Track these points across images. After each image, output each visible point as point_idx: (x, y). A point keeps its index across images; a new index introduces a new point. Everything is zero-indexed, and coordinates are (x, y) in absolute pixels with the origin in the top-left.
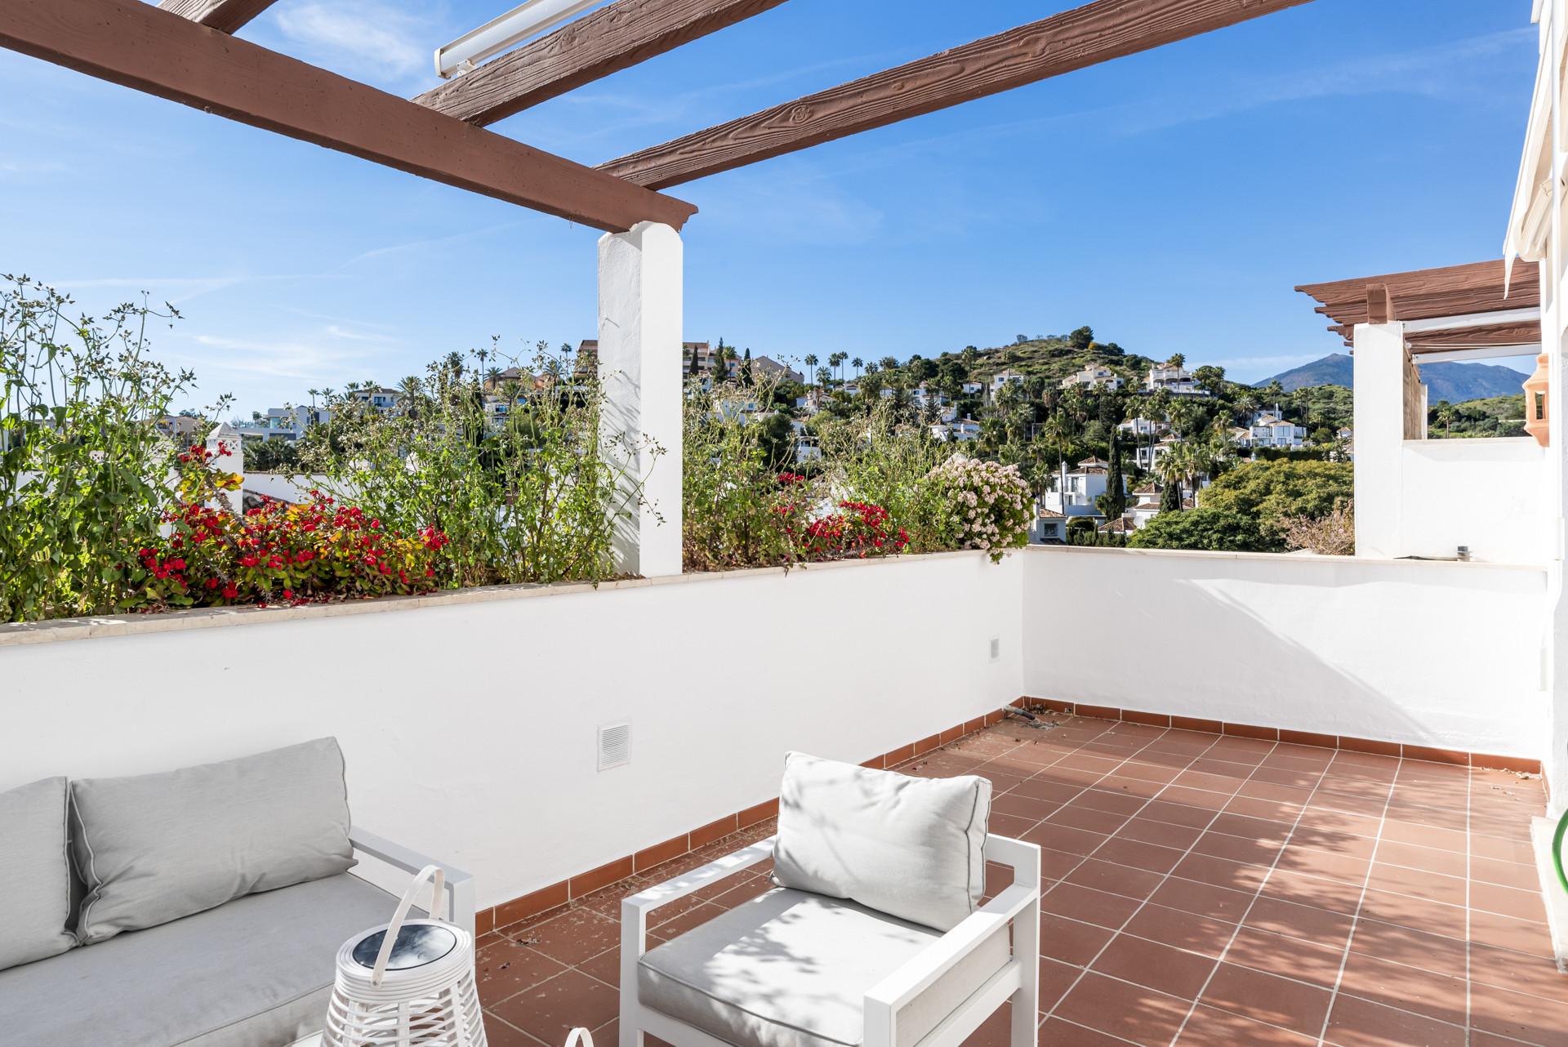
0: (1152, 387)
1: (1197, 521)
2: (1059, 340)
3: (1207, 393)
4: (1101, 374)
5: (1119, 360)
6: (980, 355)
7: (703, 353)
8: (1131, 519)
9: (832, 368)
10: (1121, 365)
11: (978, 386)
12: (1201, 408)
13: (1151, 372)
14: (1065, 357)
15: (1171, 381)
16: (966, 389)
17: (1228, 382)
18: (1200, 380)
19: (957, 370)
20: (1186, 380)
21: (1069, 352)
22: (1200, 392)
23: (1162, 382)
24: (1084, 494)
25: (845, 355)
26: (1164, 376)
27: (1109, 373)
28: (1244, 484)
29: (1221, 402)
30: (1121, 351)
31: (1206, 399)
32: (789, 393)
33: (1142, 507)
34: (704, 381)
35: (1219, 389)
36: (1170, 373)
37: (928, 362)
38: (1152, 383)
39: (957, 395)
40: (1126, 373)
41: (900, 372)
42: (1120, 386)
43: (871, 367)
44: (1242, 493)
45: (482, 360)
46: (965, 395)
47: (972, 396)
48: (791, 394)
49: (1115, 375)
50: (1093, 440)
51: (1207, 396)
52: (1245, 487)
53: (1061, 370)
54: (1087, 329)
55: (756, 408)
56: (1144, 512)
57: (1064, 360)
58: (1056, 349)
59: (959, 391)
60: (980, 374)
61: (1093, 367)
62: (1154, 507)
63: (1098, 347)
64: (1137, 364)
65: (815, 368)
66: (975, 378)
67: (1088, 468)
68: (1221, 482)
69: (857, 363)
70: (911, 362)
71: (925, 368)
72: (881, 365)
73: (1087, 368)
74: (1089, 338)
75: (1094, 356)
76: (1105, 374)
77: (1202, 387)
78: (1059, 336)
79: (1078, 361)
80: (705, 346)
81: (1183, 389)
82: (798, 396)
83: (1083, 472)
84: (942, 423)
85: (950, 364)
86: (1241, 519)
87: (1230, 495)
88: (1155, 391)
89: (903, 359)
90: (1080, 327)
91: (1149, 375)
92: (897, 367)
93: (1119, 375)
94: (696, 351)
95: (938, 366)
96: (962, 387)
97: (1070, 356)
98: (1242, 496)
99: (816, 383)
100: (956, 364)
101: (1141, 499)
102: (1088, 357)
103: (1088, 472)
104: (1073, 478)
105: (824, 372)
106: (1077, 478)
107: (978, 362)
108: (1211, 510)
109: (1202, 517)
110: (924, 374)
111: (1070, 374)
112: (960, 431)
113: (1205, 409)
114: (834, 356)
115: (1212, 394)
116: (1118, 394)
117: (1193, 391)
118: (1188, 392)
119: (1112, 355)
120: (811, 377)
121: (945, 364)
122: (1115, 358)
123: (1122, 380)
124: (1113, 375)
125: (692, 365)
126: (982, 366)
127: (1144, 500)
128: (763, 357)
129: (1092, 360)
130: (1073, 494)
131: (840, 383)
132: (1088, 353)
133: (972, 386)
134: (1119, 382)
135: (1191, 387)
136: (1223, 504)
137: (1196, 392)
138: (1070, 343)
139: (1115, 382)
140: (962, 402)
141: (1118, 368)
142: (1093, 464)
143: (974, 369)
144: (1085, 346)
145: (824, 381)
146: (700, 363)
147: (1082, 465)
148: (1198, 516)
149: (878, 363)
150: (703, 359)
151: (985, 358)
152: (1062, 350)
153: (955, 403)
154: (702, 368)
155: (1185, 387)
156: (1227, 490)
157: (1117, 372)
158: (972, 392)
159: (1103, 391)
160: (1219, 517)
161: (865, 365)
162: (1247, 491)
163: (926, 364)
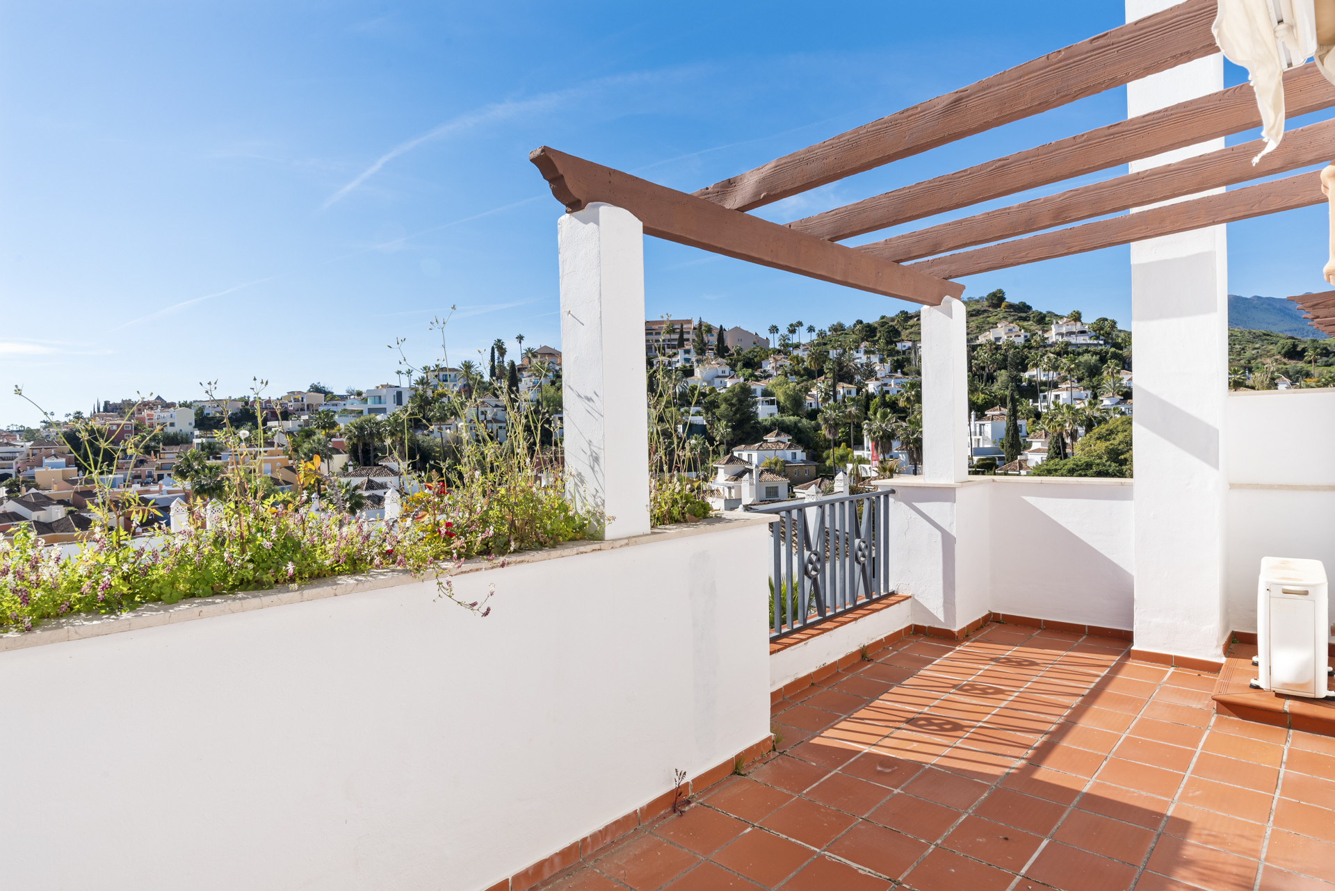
0: (1054, 340)
1: (1073, 469)
2: (977, 301)
3: (1101, 342)
4: (1010, 330)
5: (1027, 317)
6: (911, 317)
7: (688, 328)
8: (1026, 460)
9: (791, 335)
10: (1029, 320)
11: (909, 344)
12: (1094, 357)
13: (1053, 326)
14: (981, 316)
15: (1070, 333)
16: (899, 347)
17: (1120, 331)
18: (1095, 331)
19: (891, 331)
20: (1083, 332)
21: (985, 311)
22: (1096, 342)
23: (1062, 335)
24: (990, 437)
25: (800, 324)
26: (1064, 330)
27: (1017, 328)
28: (1113, 436)
29: (1113, 349)
30: (1029, 308)
31: (1100, 348)
32: (756, 356)
33: (1033, 451)
34: (687, 352)
35: (1112, 339)
36: (1069, 327)
37: (869, 326)
38: (1054, 336)
39: (892, 353)
40: (1033, 328)
41: (846, 334)
42: (1027, 340)
43: (821, 333)
44: (1111, 444)
45: (520, 342)
46: (898, 352)
47: (904, 352)
48: (758, 358)
49: (1023, 331)
50: (1000, 389)
51: (1101, 345)
52: (1114, 439)
53: (978, 327)
54: (1001, 291)
55: (727, 374)
56: (1036, 455)
57: (980, 318)
58: (974, 310)
59: (894, 349)
60: (911, 333)
61: (1003, 325)
62: (1044, 451)
63: (1011, 306)
64: (1043, 320)
65: (777, 336)
66: (907, 336)
67: (993, 416)
68: (1095, 434)
69: (811, 329)
70: (855, 326)
71: (866, 331)
72: (830, 331)
73: (999, 325)
74: (1002, 299)
75: (1005, 315)
76: (1014, 330)
77: (1097, 338)
78: (977, 298)
79: (991, 320)
80: (689, 322)
81: (1081, 340)
82: (763, 359)
83: (989, 420)
84: (877, 379)
85: (886, 326)
86: (1110, 466)
87: (1101, 446)
88: (1056, 343)
89: (849, 323)
90: (994, 290)
91: (1051, 329)
92: (844, 330)
93: (1026, 330)
94: (682, 326)
95: (876, 328)
96: (896, 346)
97: (986, 315)
98: (1111, 447)
99: (778, 347)
100: (891, 326)
101: (1033, 444)
102: (1001, 315)
103: (992, 419)
104: (980, 425)
105: (784, 338)
106: (984, 425)
107: (909, 323)
108: (1085, 459)
109: (1077, 466)
110: (865, 335)
111: (985, 330)
112: (891, 385)
113: (1098, 357)
114: (791, 325)
115: (1106, 343)
116: (1024, 347)
117: (1089, 342)
118: (1084, 342)
119: (1021, 311)
120: (775, 343)
121: (882, 326)
122: (1023, 315)
123: (1028, 334)
124: (1020, 330)
125: (680, 337)
126: (912, 326)
127: (1036, 445)
128: (736, 327)
129: (1004, 317)
130: (981, 437)
131: (797, 346)
132: (1001, 312)
133: (903, 344)
134: (1026, 337)
135: (1087, 338)
136: (1095, 454)
137: (1091, 342)
138: (986, 303)
139: (1022, 336)
140: (895, 358)
141: (1025, 324)
142: (998, 413)
143: (906, 329)
144: (998, 305)
145: (783, 345)
146: (685, 336)
147: (989, 413)
148: (1074, 464)
149: (827, 330)
150: (688, 333)
151: (915, 319)
152: (979, 311)
153: (889, 360)
154: (688, 340)
155: (1082, 338)
156: (1098, 442)
157: (1024, 328)
158: (904, 349)
159: (1012, 345)
160: (1091, 465)
161: (817, 331)
162: (1116, 442)
163: (866, 327)
